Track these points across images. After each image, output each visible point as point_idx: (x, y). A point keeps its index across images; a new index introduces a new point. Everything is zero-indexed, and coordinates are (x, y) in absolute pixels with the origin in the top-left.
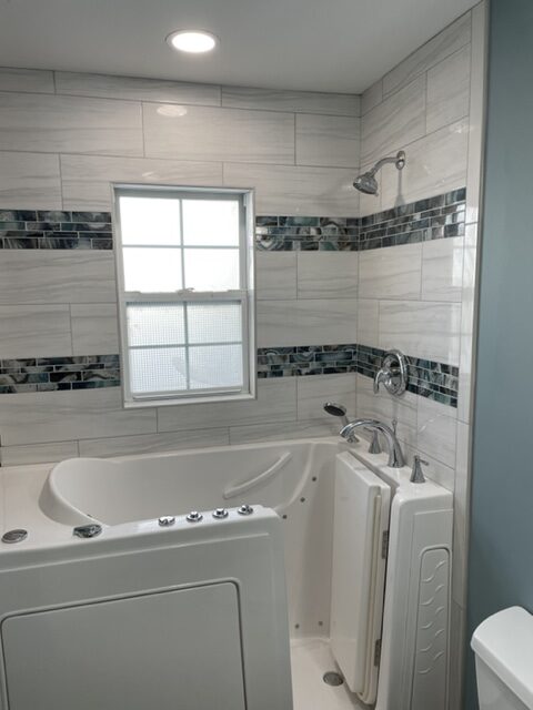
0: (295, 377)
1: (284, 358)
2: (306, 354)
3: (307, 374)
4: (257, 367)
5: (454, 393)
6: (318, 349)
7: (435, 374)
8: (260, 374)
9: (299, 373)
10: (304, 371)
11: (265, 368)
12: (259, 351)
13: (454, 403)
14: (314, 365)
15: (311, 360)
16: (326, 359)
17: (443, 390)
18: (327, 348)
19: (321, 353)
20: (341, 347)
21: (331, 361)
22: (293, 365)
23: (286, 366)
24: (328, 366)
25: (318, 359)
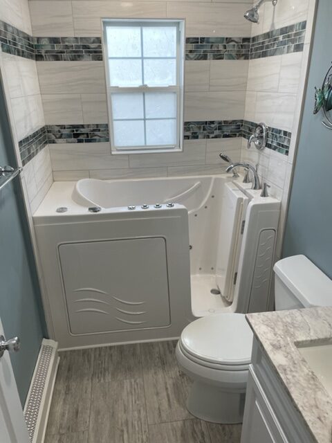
0: (205, 140)
1: (200, 128)
2: (213, 126)
3: (213, 138)
4: (184, 133)
5: (287, 147)
6: (220, 123)
7: (280, 137)
8: (186, 137)
9: (208, 137)
10: (211, 136)
11: (188, 134)
12: (186, 124)
13: (287, 153)
14: (217, 132)
15: (216, 129)
16: (225, 129)
17: (283, 146)
18: (225, 122)
19: (221, 125)
20: (234, 122)
21: (227, 130)
22: (205, 132)
23: (201, 132)
24: (225, 133)
25: (220, 128)
